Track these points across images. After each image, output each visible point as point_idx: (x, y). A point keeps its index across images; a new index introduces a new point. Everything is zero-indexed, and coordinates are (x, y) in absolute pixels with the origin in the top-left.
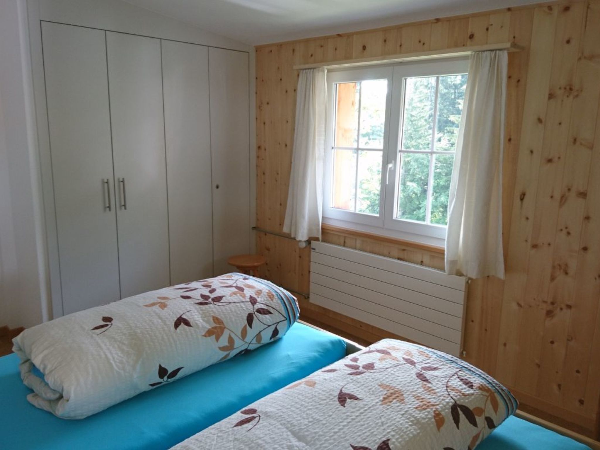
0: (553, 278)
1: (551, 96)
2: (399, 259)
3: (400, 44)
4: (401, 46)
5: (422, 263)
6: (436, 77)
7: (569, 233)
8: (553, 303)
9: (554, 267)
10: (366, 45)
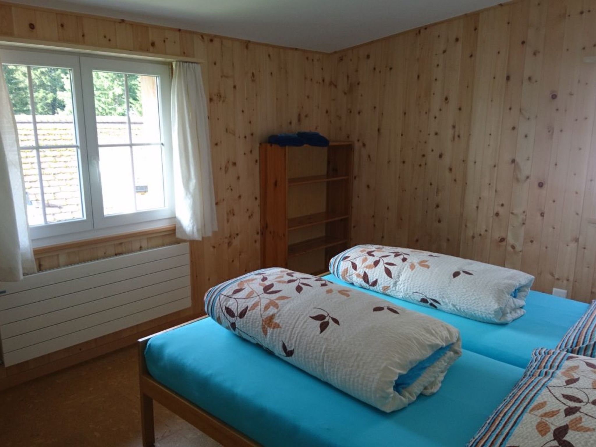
0: (228, 221)
1: (211, 100)
2: (116, 255)
3: (82, 34)
4: (83, 36)
5: (141, 248)
6: (125, 74)
7: (232, 190)
8: (230, 236)
9: (227, 214)
10: (33, 23)
